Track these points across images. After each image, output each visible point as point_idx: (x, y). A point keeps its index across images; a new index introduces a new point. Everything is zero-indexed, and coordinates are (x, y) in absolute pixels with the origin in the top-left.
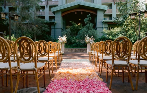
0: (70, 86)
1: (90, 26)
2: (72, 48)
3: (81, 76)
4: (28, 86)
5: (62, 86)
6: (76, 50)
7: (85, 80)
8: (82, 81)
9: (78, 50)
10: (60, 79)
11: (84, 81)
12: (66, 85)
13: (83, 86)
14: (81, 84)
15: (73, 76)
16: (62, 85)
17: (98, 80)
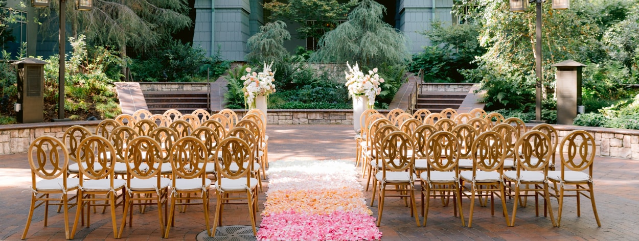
0: (305, 222)
1: (370, 15)
2: (295, 107)
3: (325, 207)
4: (222, 224)
5: (290, 222)
6: (313, 116)
7: (335, 213)
8: (328, 216)
9: (318, 116)
10: (281, 212)
11: (332, 215)
12: (296, 220)
13: (329, 221)
14: (326, 219)
15: (309, 207)
16: (290, 220)
17: (362, 212)
